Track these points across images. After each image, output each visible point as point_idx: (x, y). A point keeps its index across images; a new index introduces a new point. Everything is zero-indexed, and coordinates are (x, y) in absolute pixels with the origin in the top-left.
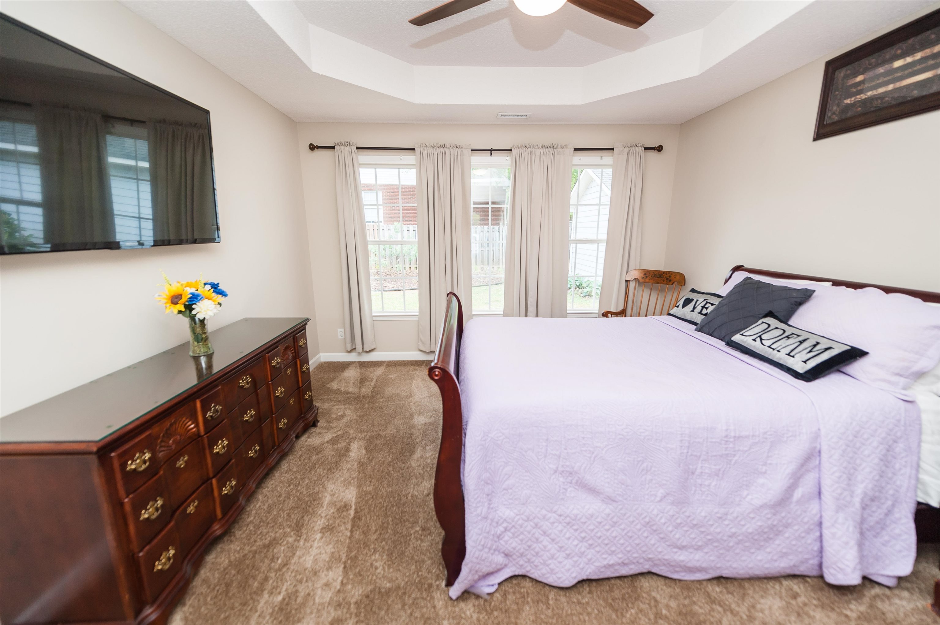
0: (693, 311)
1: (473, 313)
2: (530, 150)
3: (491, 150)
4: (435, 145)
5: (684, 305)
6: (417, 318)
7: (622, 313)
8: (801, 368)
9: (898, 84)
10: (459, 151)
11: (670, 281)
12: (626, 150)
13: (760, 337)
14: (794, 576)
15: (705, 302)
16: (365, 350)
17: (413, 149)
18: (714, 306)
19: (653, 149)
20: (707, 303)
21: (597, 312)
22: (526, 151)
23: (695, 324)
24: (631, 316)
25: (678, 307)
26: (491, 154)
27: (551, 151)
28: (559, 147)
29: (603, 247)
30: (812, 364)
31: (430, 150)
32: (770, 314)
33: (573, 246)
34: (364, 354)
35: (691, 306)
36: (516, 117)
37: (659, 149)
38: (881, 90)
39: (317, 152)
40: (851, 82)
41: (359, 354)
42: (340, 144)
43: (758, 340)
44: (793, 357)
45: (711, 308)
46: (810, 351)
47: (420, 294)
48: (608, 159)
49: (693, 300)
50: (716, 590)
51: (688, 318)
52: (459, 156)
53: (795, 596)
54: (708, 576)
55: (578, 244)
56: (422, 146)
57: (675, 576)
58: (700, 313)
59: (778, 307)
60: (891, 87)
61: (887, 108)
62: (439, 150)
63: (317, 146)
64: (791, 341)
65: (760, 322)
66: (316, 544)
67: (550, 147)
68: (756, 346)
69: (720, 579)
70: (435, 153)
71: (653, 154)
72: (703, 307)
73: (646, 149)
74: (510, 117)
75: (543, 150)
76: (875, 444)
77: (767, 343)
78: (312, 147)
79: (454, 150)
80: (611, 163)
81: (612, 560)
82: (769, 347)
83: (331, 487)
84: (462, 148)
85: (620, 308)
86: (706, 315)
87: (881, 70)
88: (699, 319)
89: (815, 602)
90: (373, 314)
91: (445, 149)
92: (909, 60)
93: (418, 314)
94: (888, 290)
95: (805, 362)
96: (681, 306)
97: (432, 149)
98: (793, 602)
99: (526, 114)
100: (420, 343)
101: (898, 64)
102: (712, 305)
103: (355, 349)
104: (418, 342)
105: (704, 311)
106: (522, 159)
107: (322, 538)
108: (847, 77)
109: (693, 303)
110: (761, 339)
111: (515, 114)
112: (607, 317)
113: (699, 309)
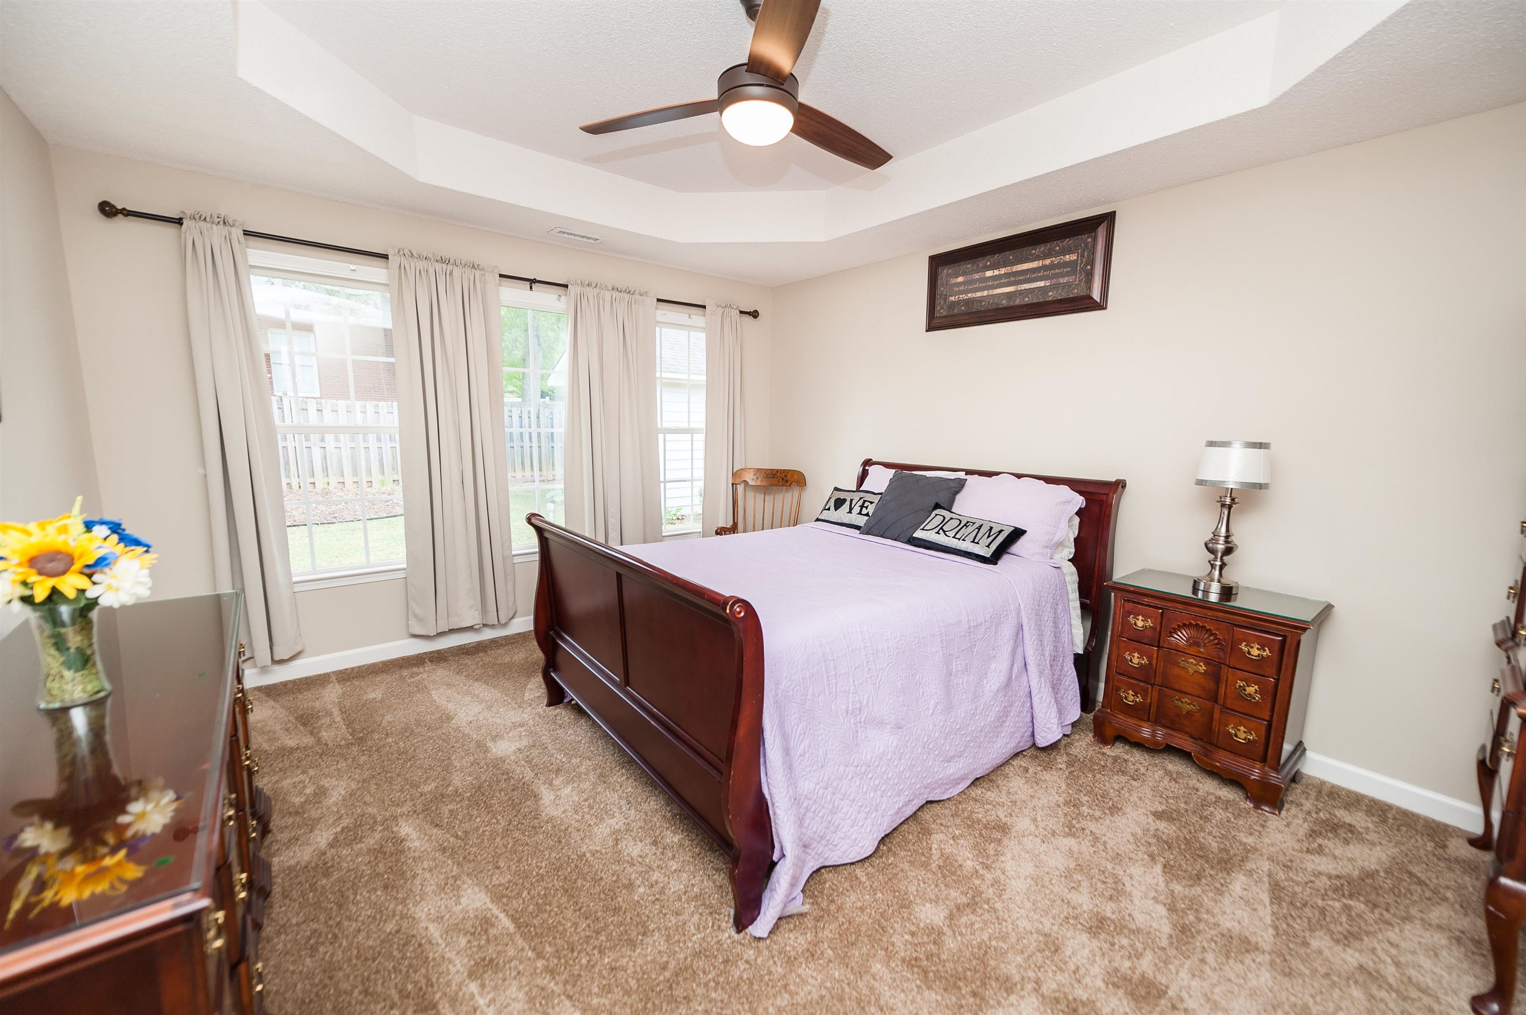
0: (850, 512)
1: (514, 553)
2: (596, 291)
3: (533, 281)
4: (430, 255)
5: (837, 507)
6: (401, 575)
7: (733, 529)
8: (987, 553)
9: (992, 292)
10: (478, 273)
11: (787, 481)
12: (720, 310)
13: (942, 528)
14: (1016, 755)
15: (862, 501)
16: (276, 658)
17: (385, 257)
18: (874, 505)
19: (749, 313)
20: (865, 501)
21: (701, 530)
22: (590, 292)
23: (857, 528)
24: (745, 531)
25: (829, 509)
26: (531, 288)
27: (627, 297)
28: (637, 292)
29: (700, 440)
30: (994, 547)
31: (421, 265)
32: (937, 506)
33: (661, 436)
34: (276, 667)
35: (846, 507)
36: (579, 239)
37: (755, 314)
38: (979, 294)
39: (120, 224)
40: (953, 281)
41: (264, 670)
42: (197, 217)
43: (941, 531)
44: (978, 543)
45: (871, 509)
46: (989, 536)
47: (408, 527)
48: (696, 318)
49: (844, 500)
50: (977, 792)
51: (846, 521)
52: (477, 282)
53: (1026, 770)
54: (968, 783)
55: (667, 435)
56: (402, 253)
57: (945, 797)
58: (860, 513)
59: (942, 499)
60: (985, 293)
61: (986, 311)
62: (438, 266)
63: (124, 209)
64: (970, 529)
65: (933, 515)
66: (481, 1002)
67: (625, 291)
68: (941, 539)
69: (976, 782)
70: (431, 271)
71: (748, 319)
72: (862, 507)
73: (741, 312)
74: (570, 237)
75: (615, 294)
76: (1049, 610)
77: (952, 534)
78: (108, 210)
79: (467, 271)
80: (704, 325)
81: (902, 800)
82: (954, 537)
83: (422, 911)
84: (483, 269)
85: (729, 524)
86: (867, 515)
87: (976, 276)
88: (861, 521)
89: (1039, 768)
90: (294, 579)
91: (450, 267)
92: (996, 272)
93: (405, 566)
94: (1019, 476)
95: (988, 546)
96: (832, 508)
97: (425, 263)
98: (1028, 775)
99: (596, 237)
100: (413, 622)
101: (989, 274)
102: (871, 503)
103: (252, 658)
104: (408, 620)
105: (864, 511)
106: (584, 302)
107: (483, 986)
108: (949, 276)
109: (848, 503)
110: (944, 532)
111: (581, 234)
112: (721, 535)
113: (857, 509)
